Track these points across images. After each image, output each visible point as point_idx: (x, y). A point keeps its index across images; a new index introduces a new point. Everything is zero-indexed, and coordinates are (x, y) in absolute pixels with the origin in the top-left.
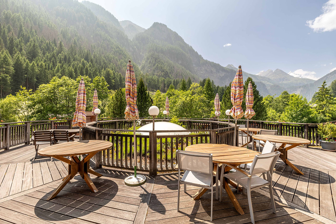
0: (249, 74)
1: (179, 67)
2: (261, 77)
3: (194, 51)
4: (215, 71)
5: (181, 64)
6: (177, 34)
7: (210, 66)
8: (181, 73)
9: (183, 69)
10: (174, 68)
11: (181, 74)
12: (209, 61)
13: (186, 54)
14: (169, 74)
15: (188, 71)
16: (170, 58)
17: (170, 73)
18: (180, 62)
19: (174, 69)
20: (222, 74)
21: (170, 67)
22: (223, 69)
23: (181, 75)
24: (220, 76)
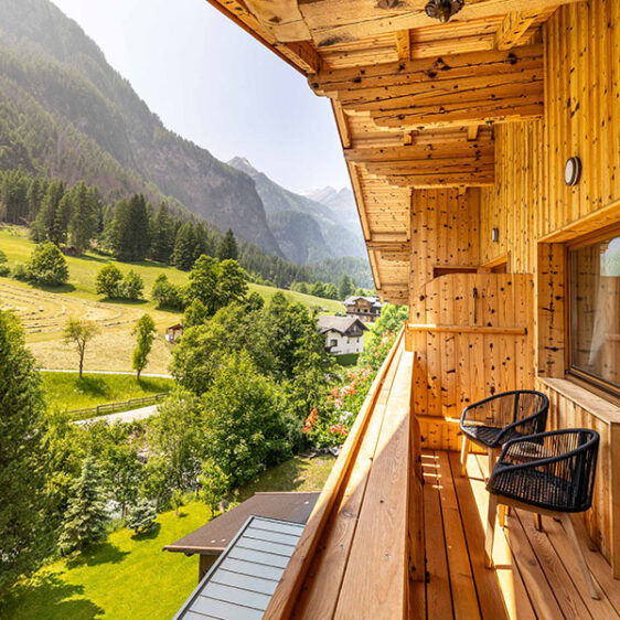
0: (285, 191)
1: (74, 135)
2: (312, 202)
3: (134, 96)
4: (196, 169)
5: (86, 130)
6: (82, 32)
7: (182, 151)
8: (80, 157)
9: (90, 147)
10: (56, 137)
11: (78, 162)
12: (180, 138)
13: (107, 100)
14: (30, 155)
15: (108, 157)
16: (45, 102)
17: (36, 154)
18: (83, 122)
19: (53, 140)
20: (217, 182)
21: (39, 133)
22: (219, 168)
23: (80, 164)
24: (209, 186)
